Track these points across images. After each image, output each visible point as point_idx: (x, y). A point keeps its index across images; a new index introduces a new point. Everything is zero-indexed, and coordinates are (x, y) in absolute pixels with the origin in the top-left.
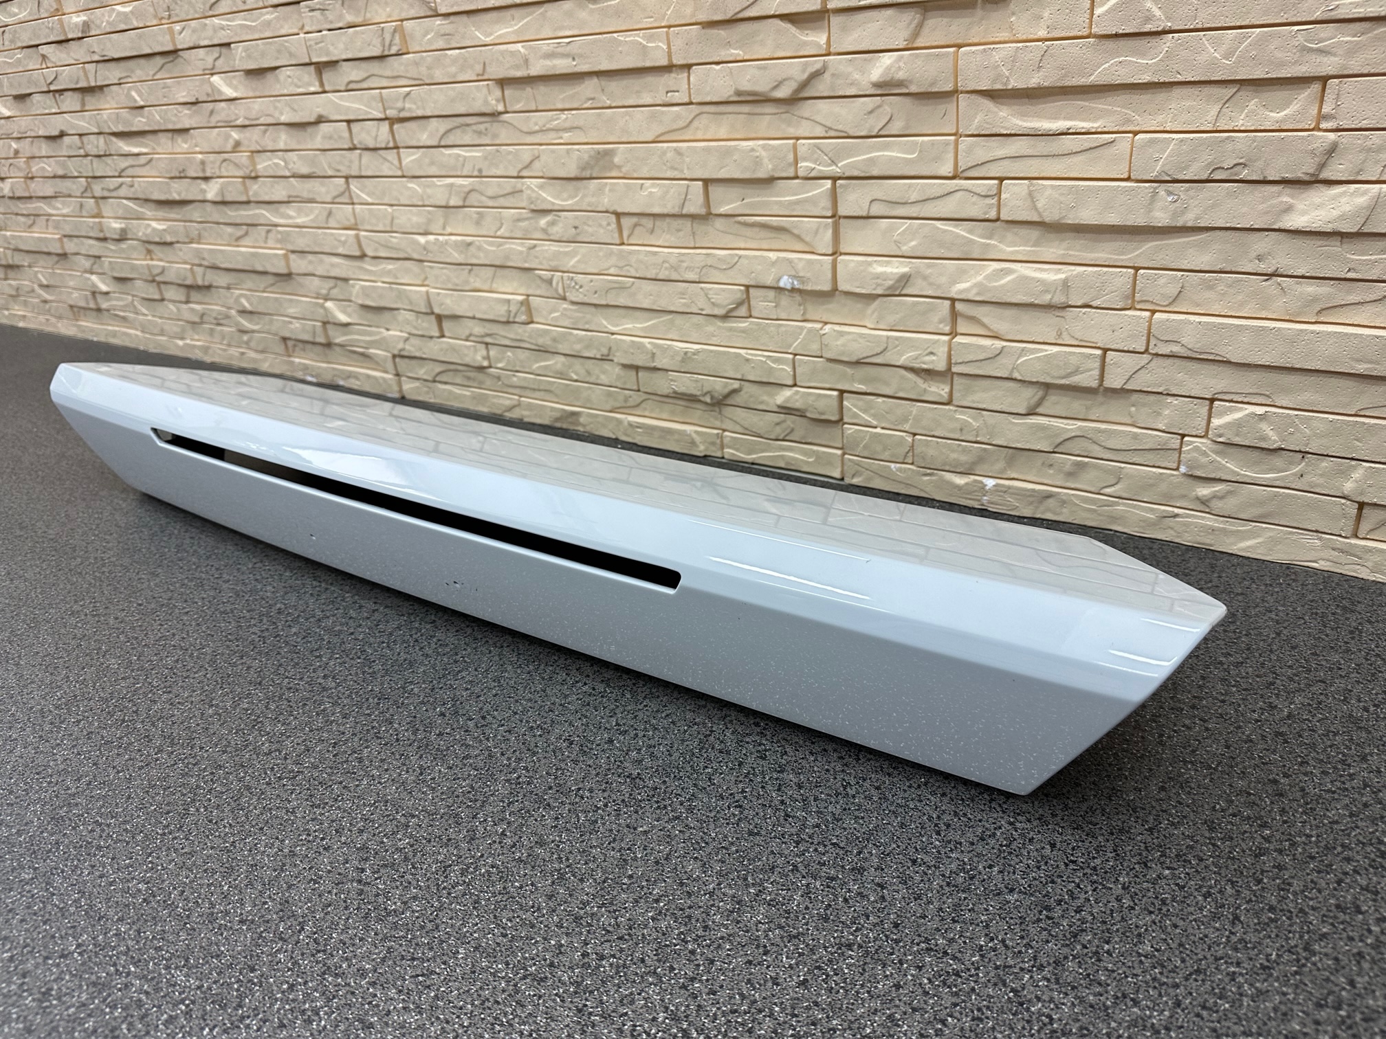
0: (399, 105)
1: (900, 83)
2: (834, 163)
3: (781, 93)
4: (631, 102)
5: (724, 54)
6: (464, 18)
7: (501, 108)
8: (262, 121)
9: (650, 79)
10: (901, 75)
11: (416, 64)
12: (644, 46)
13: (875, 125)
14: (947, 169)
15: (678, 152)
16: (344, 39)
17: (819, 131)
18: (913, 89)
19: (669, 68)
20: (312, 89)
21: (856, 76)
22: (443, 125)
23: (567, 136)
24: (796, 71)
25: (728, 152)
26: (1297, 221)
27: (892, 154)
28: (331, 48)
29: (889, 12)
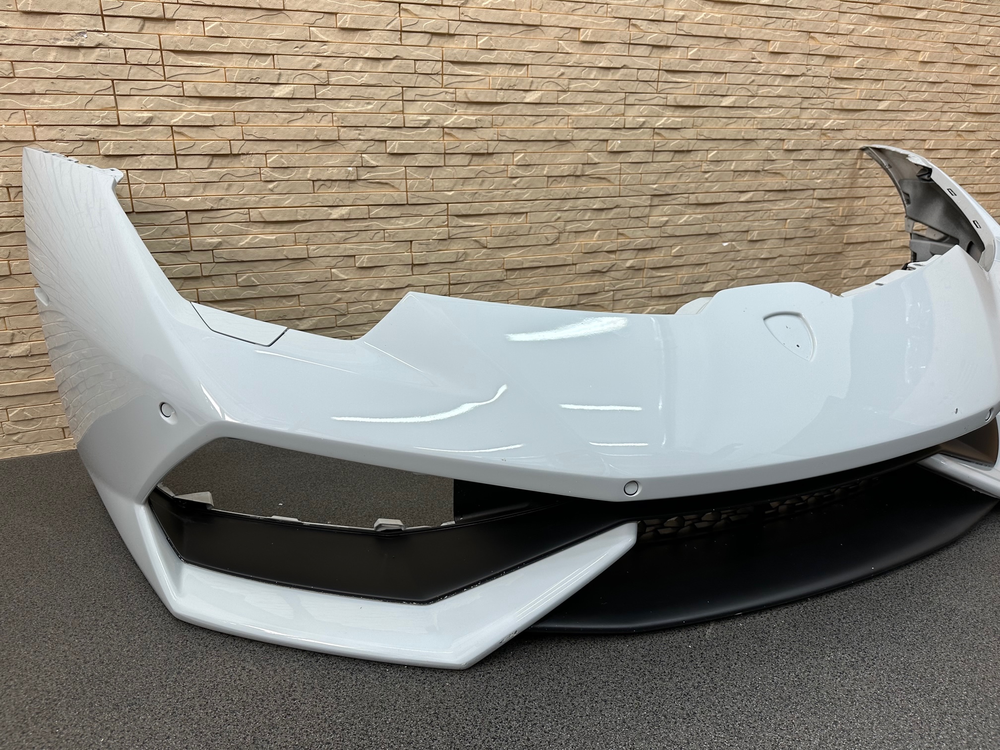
0: (459, 279)
1: (634, 267)
2: (614, 287)
3: (604, 270)
4: (556, 274)
5: (588, 261)
6: (497, 250)
7: (505, 278)
8: (364, 288)
9: (563, 268)
10: (634, 265)
11: (470, 264)
12: (566, 259)
13: (625, 277)
14: (641, 286)
15: (572, 287)
16: (435, 255)
17: (611, 279)
18: (636, 268)
19: (573, 264)
20: (408, 274)
21: (623, 265)
22: (476, 285)
23: (530, 285)
24: (609, 263)
25: (587, 286)
26: (705, 290)
27: (628, 283)
28: (427, 259)
29: (631, 251)
